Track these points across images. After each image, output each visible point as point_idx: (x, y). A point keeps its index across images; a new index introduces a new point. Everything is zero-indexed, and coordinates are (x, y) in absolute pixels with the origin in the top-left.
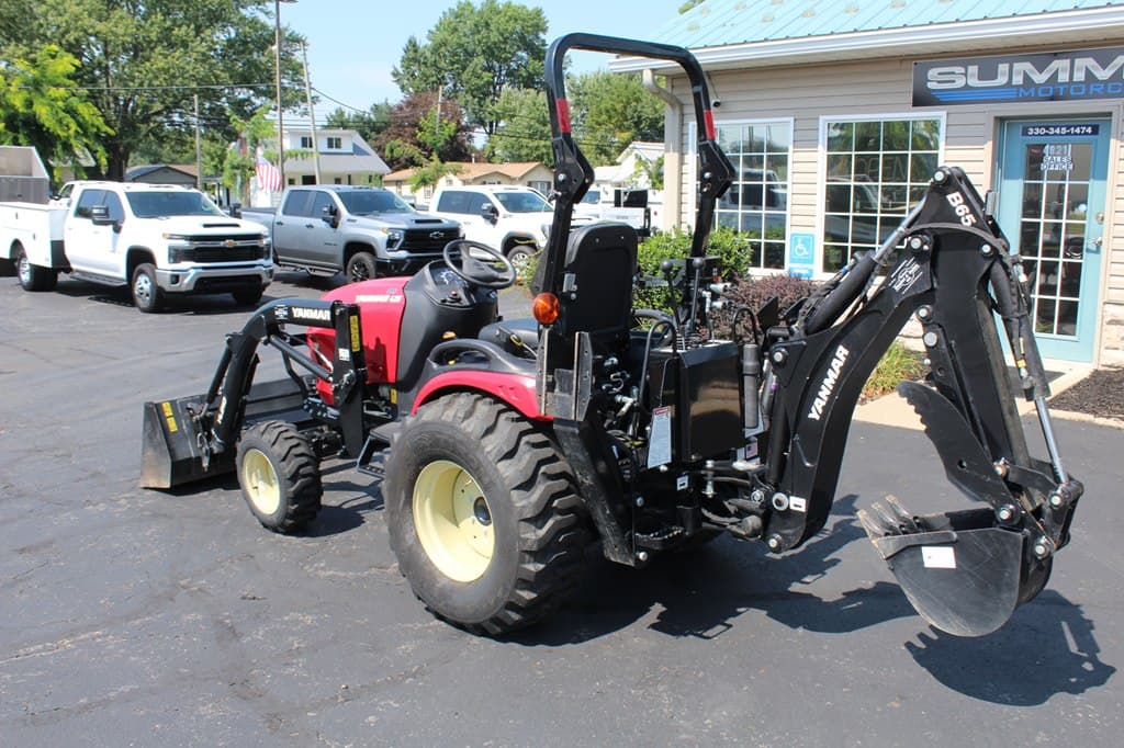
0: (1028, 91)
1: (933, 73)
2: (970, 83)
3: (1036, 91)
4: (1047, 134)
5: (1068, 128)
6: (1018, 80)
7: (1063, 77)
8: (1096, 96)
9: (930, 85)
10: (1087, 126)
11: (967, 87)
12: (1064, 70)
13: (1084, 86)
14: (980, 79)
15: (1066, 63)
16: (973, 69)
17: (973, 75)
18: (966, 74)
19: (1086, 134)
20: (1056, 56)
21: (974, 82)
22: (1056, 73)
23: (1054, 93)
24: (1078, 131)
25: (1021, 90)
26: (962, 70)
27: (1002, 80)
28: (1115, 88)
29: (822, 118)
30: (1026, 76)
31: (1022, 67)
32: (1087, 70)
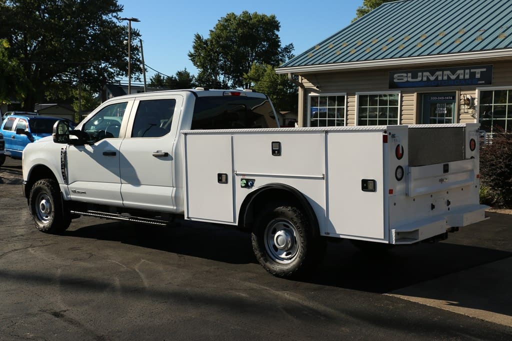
0: (428, 84)
1: (396, 76)
2: (408, 80)
3: (431, 84)
6: (425, 79)
8: (450, 85)
9: (395, 80)
12: (440, 75)
13: (447, 81)
14: (412, 78)
16: (410, 75)
17: (409, 77)
18: (407, 76)
20: (438, 70)
21: (410, 79)
22: (438, 76)
23: (437, 83)
25: (426, 83)
27: (419, 79)
29: (357, 93)
30: (428, 78)
31: (426, 74)
32: (448, 75)
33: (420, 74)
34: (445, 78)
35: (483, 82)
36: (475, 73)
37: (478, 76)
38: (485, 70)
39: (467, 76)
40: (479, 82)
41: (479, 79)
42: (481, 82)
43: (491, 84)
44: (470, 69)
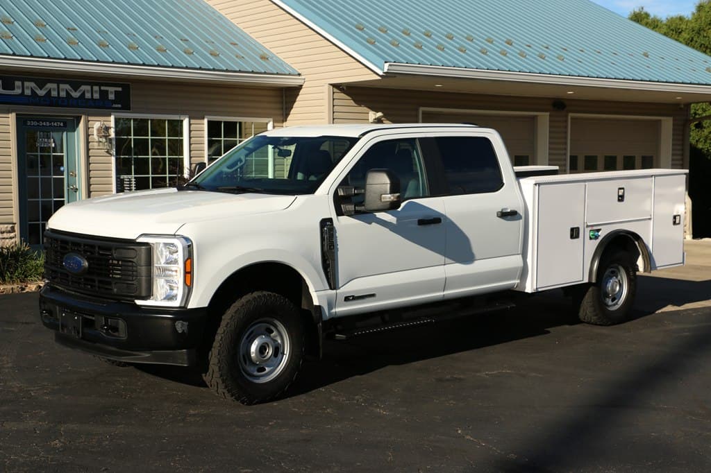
3: (39, 100)
4: (38, 125)
5: (50, 122)
7: (54, 94)
8: (72, 106)
10: (60, 122)
12: (54, 89)
13: (66, 100)
19: (60, 126)
20: (49, 81)
21: (1, 91)
22: (50, 90)
24: (56, 124)
25: (31, 99)
27: (18, 91)
28: (82, 103)
30: (33, 91)
31: (30, 84)
32: (67, 91)
33: (18, 83)
34: (63, 94)
35: (120, 106)
36: (107, 91)
37: (112, 97)
38: (120, 89)
39: (96, 96)
40: (114, 106)
41: (113, 102)
42: (116, 106)
43: (129, 109)
44: (100, 85)
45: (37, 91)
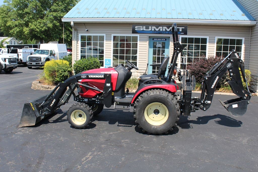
0: (155, 32)
1: (136, 27)
2: (144, 30)
3: (156, 32)
4: (157, 40)
5: (161, 39)
6: (153, 30)
7: (161, 30)
8: (167, 34)
9: (136, 29)
11: (143, 30)
12: (161, 28)
13: (165, 32)
14: (146, 29)
15: (162, 27)
16: (144, 27)
17: (144, 28)
18: (143, 28)
19: (164, 40)
20: (160, 26)
21: (145, 29)
22: (160, 29)
23: (159, 32)
24: (163, 40)
25: (154, 32)
26: (142, 27)
27: (150, 29)
28: (170, 33)
29: (112, 35)
30: (154, 29)
31: (154, 27)
32: (165, 29)
34: (164, 30)
35: (183, 33)
40: (181, 33)
42: (182, 33)
43: (187, 35)
45: (156, 30)
